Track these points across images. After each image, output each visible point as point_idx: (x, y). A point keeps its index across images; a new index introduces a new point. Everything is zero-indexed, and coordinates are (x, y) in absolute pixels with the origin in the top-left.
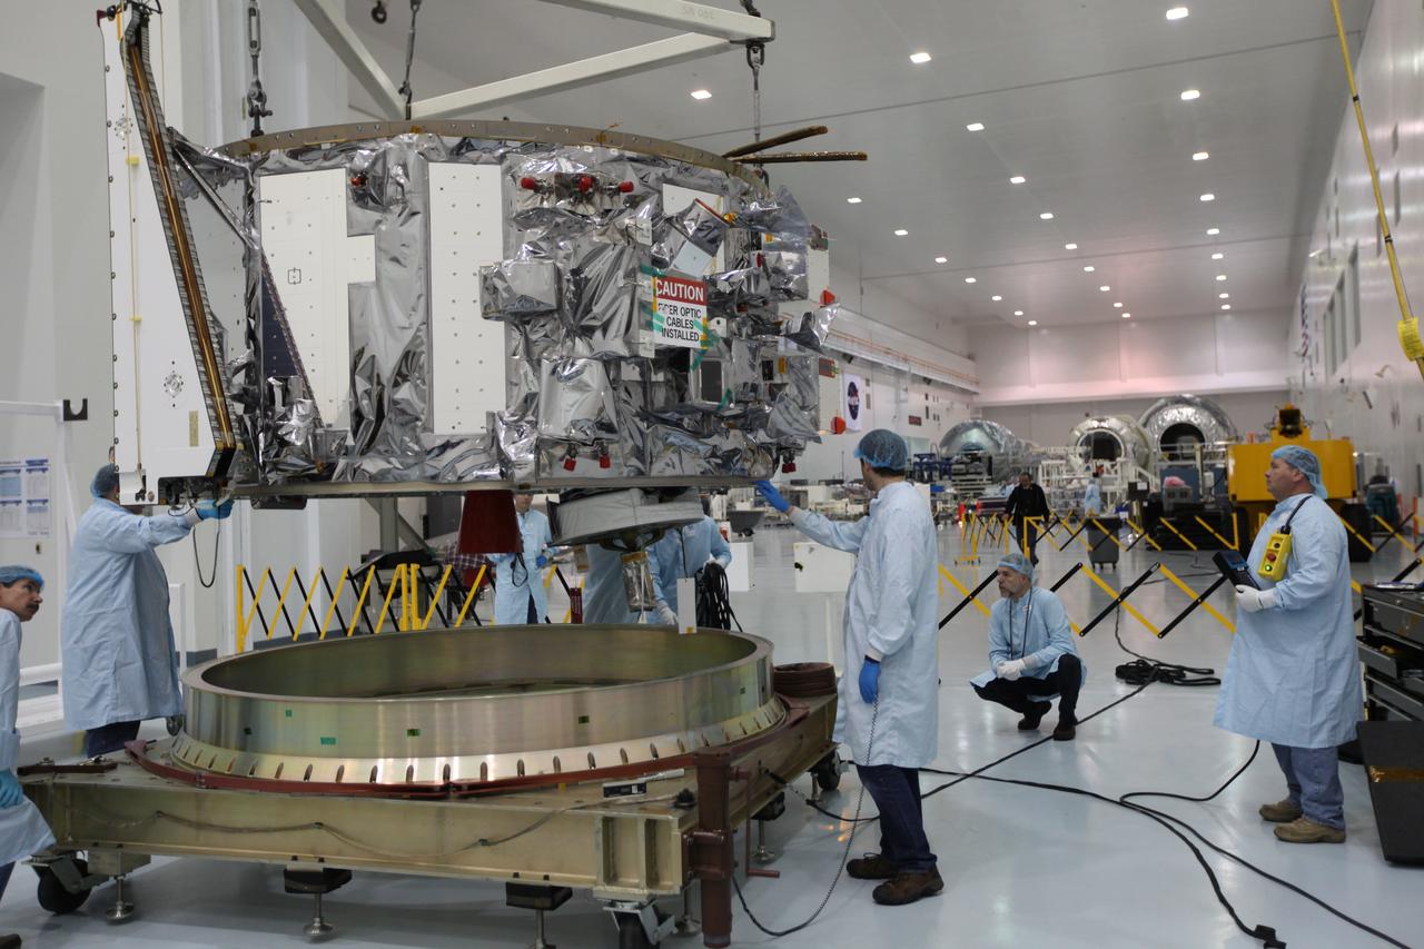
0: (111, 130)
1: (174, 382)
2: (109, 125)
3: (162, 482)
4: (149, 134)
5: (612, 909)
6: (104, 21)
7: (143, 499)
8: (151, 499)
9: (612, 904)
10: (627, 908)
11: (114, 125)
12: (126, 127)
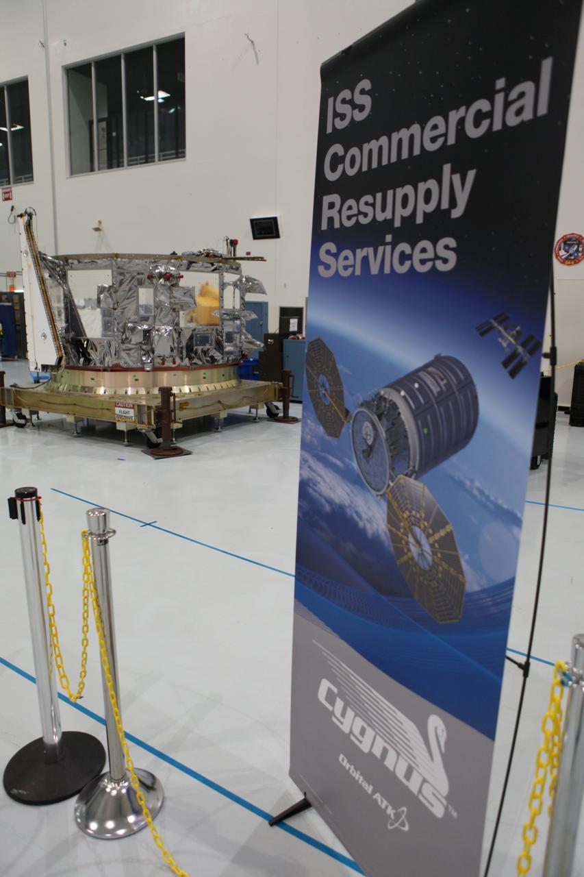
1: (44, 337)
2: (21, 252)
3: (43, 366)
4: (33, 254)
5: (141, 432)
6: (19, 219)
7: (37, 370)
9: (141, 430)
10: (143, 431)
11: (23, 253)
12: (27, 253)
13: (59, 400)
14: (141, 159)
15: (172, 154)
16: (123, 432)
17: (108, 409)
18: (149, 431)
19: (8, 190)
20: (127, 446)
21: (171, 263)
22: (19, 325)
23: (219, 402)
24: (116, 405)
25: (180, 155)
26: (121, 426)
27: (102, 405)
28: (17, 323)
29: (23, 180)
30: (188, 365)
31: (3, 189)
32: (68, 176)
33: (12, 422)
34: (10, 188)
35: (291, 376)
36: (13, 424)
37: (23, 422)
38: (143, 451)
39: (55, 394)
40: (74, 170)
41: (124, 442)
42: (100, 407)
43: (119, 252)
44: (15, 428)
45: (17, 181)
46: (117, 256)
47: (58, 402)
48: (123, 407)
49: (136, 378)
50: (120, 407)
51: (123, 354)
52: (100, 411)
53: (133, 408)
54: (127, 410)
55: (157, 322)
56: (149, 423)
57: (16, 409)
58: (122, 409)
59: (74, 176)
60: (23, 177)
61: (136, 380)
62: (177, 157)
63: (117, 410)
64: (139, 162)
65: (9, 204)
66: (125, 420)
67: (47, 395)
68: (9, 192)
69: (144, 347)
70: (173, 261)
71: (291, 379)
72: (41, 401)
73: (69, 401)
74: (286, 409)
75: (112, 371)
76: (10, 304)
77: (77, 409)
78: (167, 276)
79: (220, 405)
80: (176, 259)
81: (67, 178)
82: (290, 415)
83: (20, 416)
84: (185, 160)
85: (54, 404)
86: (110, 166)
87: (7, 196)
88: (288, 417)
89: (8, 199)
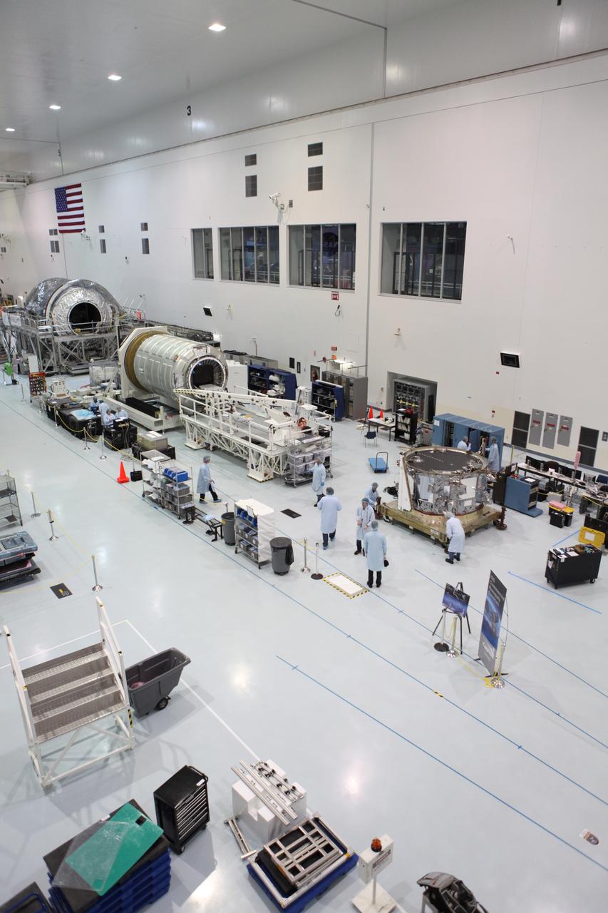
19: (336, 293)
31: (332, 291)
34: (338, 291)
59: (383, 294)
68: (337, 295)
81: (378, 295)
84: (461, 303)
87: (335, 297)
89: (336, 299)
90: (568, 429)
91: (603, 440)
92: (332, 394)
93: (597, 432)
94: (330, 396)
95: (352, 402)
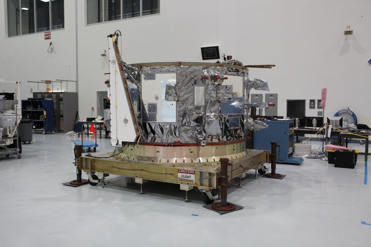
0: (110, 62)
1: (126, 121)
2: (110, 61)
3: (123, 142)
4: (119, 63)
5: (202, 191)
6: (109, 38)
7: (118, 145)
8: (120, 145)
9: (202, 190)
10: (204, 191)
11: (111, 61)
12: (114, 62)
13: (128, 166)
14: (129, 15)
15: (149, 12)
16: (185, 191)
17: (171, 174)
18: (208, 191)
19: (49, 33)
20: (187, 201)
21: (217, 69)
22: (55, 112)
23: (241, 166)
24: (179, 171)
25: (153, 12)
26: (184, 187)
27: (166, 170)
28: (55, 111)
29: (56, 28)
30: (226, 140)
31: (45, 33)
32: (86, 25)
33: (87, 181)
34: (50, 32)
35: (278, 146)
36: (88, 182)
37: (96, 181)
38: (203, 206)
39: (126, 162)
40: (89, 22)
41: (185, 199)
42: (164, 172)
43: (182, 61)
44: (89, 186)
45: (53, 28)
46: (180, 64)
47: (127, 168)
48: (186, 173)
49: (191, 151)
50: (182, 172)
51: (183, 134)
52: (164, 175)
53: (194, 174)
54: (189, 175)
55: (208, 111)
56: (210, 185)
57: (91, 172)
58: (185, 174)
59: (89, 25)
60: (56, 26)
61: (191, 152)
62: (152, 13)
63: (180, 175)
64: (128, 16)
65: (49, 41)
66: (188, 182)
67: (118, 163)
68: (49, 35)
69: (198, 128)
70: (218, 67)
71: (277, 148)
72: (113, 167)
73: (137, 167)
74: (273, 168)
75: (174, 146)
76: (51, 99)
77: (144, 173)
78: (215, 78)
79: (241, 168)
80: (220, 66)
81: (85, 26)
82: (276, 173)
83: (94, 177)
84: (159, 15)
85: (123, 169)
86: (110, 19)
87: (47, 37)
88: (275, 174)
89: (48, 38)
90: (274, 105)
91: (311, 107)
92: (42, 107)
93: (303, 102)
94: (39, 109)
95: (62, 116)
